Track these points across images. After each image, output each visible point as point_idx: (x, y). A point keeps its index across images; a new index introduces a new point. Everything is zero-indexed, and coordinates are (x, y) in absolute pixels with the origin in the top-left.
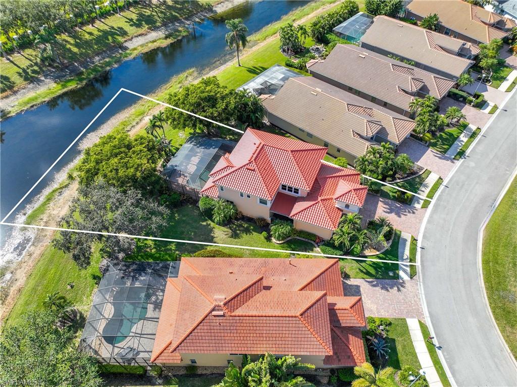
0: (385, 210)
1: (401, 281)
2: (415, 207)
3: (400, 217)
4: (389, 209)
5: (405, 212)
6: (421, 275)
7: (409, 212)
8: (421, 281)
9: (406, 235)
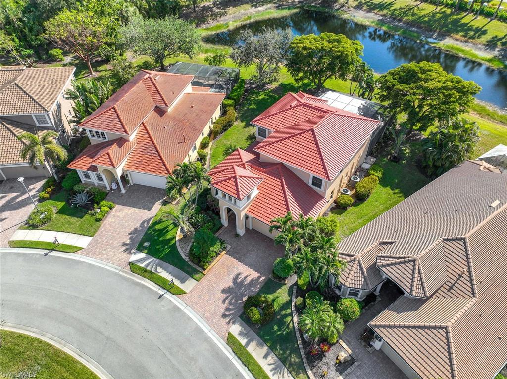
0: (242, 276)
1: (132, 251)
2: (234, 323)
3: (224, 291)
4: (242, 282)
5: (230, 304)
6: (128, 276)
7: (227, 309)
8: (120, 273)
9: (189, 285)
